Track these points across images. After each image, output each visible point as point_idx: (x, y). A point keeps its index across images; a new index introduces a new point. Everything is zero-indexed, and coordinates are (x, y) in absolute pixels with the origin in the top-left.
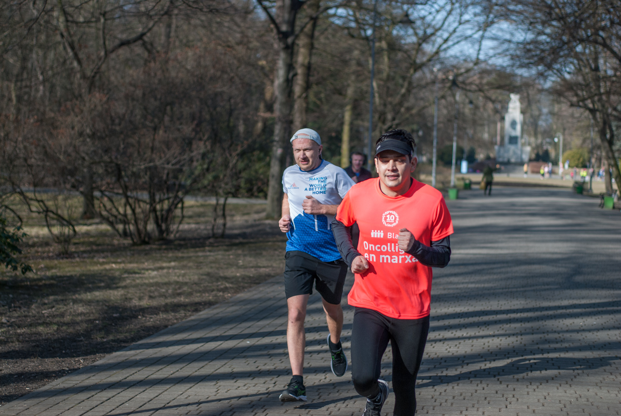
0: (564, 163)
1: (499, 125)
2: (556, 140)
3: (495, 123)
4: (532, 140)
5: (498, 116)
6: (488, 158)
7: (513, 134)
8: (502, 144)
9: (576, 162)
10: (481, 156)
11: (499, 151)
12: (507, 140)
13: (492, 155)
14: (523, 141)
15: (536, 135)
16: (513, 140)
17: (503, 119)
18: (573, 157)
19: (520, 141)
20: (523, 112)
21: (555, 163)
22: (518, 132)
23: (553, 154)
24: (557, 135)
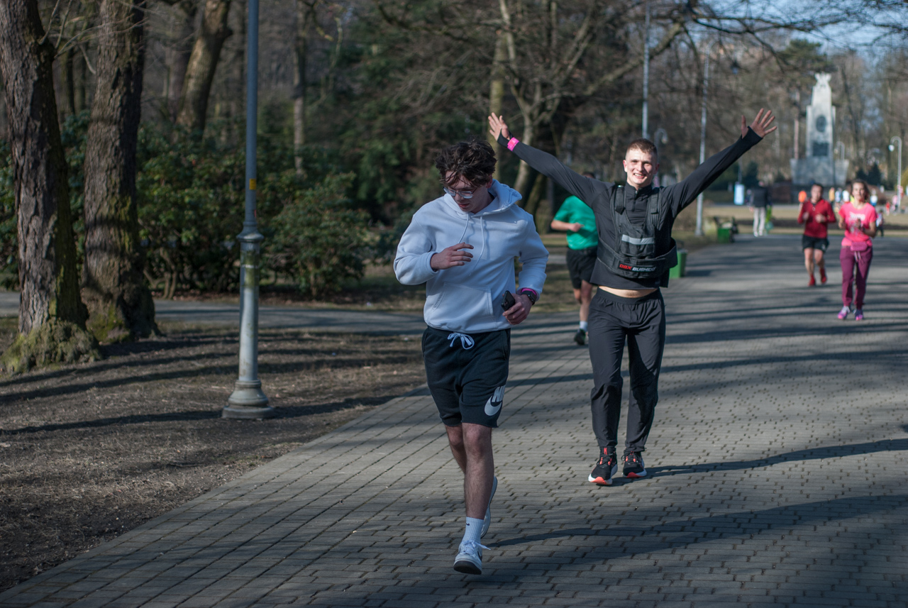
1: (797, 125)
2: (892, 148)
3: (791, 122)
4: (851, 150)
5: (796, 111)
7: (821, 139)
8: (802, 155)
11: (798, 169)
12: (809, 146)
13: (786, 176)
14: (837, 151)
15: (857, 140)
16: (820, 149)
17: (803, 115)
19: (832, 152)
20: (836, 104)
22: (828, 135)
23: (885, 173)
24: (893, 140)
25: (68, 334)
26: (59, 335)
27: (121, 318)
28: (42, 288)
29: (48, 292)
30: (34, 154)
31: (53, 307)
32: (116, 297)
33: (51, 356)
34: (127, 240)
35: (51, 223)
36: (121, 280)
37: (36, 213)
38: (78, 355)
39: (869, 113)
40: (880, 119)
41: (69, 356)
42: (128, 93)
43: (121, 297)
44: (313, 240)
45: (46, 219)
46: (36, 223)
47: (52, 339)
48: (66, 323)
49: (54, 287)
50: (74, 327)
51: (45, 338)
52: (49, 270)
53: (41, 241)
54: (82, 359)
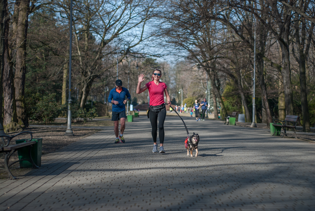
0: (184, 105)
2: (179, 93)
9: (190, 104)
10: (140, 103)
18: (188, 102)
21: (179, 104)
23: (177, 101)
24: (180, 90)
25: (16, 125)
26: (14, 125)
27: (22, 123)
28: (10, 115)
29: (11, 116)
30: (9, 86)
31: (12, 119)
32: (21, 118)
33: (12, 129)
34: (23, 106)
35: (12, 101)
36: (22, 114)
37: (9, 98)
38: (18, 129)
39: (172, 82)
40: (175, 84)
41: (16, 129)
42: (23, 73)
43: (22, 118)
44: (46, 109)
45: (11, 100)
46: (9, 100)
47: (12, 126)
48: (15, 123)
49: (12, 115)
50: (17, 123)
51: (11, 126)
52: (12, 111)
53: (10, 105)
54: (19, 130)
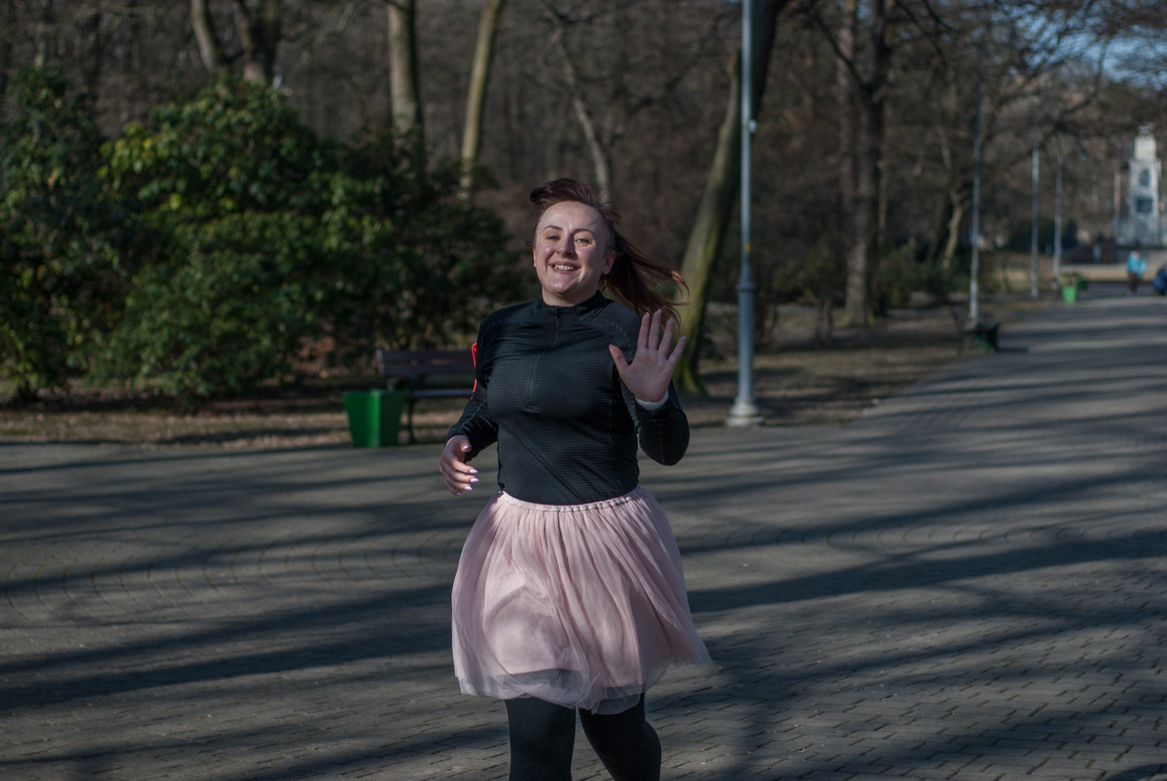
1: (1118, 179)
3: (1112, 177)
5: (1116, 163)
6: (1100, 239)
7: (1144, 192)
8: (1124, 212)
11: (1120, 225)
12: (1131, 203)
13: (1106, 233)
14: (1162, 206)
16: (1143, 204)
17: (1125, 168)
19: (1155, 205)
20: (1160, 155)
22: (1152, 190)
